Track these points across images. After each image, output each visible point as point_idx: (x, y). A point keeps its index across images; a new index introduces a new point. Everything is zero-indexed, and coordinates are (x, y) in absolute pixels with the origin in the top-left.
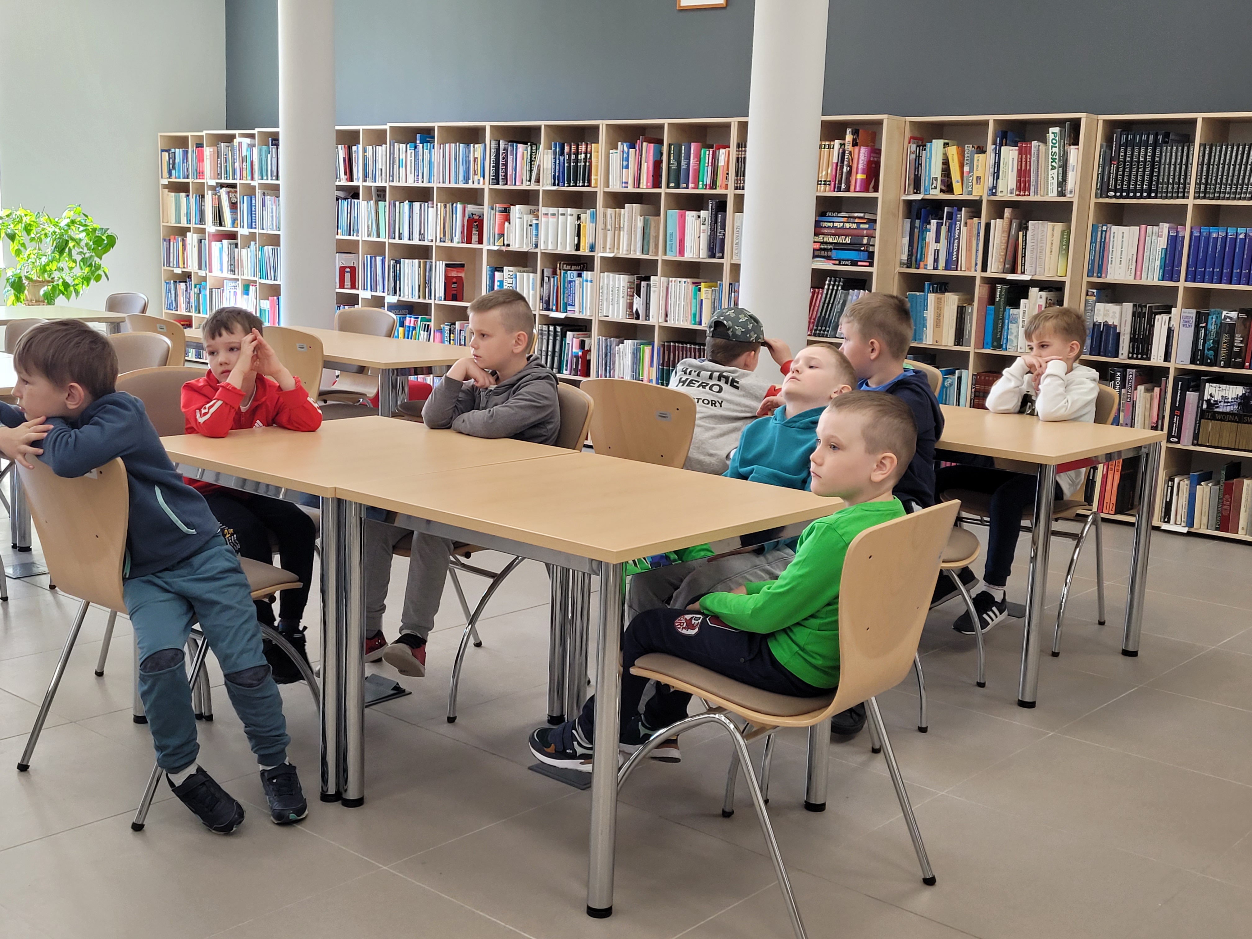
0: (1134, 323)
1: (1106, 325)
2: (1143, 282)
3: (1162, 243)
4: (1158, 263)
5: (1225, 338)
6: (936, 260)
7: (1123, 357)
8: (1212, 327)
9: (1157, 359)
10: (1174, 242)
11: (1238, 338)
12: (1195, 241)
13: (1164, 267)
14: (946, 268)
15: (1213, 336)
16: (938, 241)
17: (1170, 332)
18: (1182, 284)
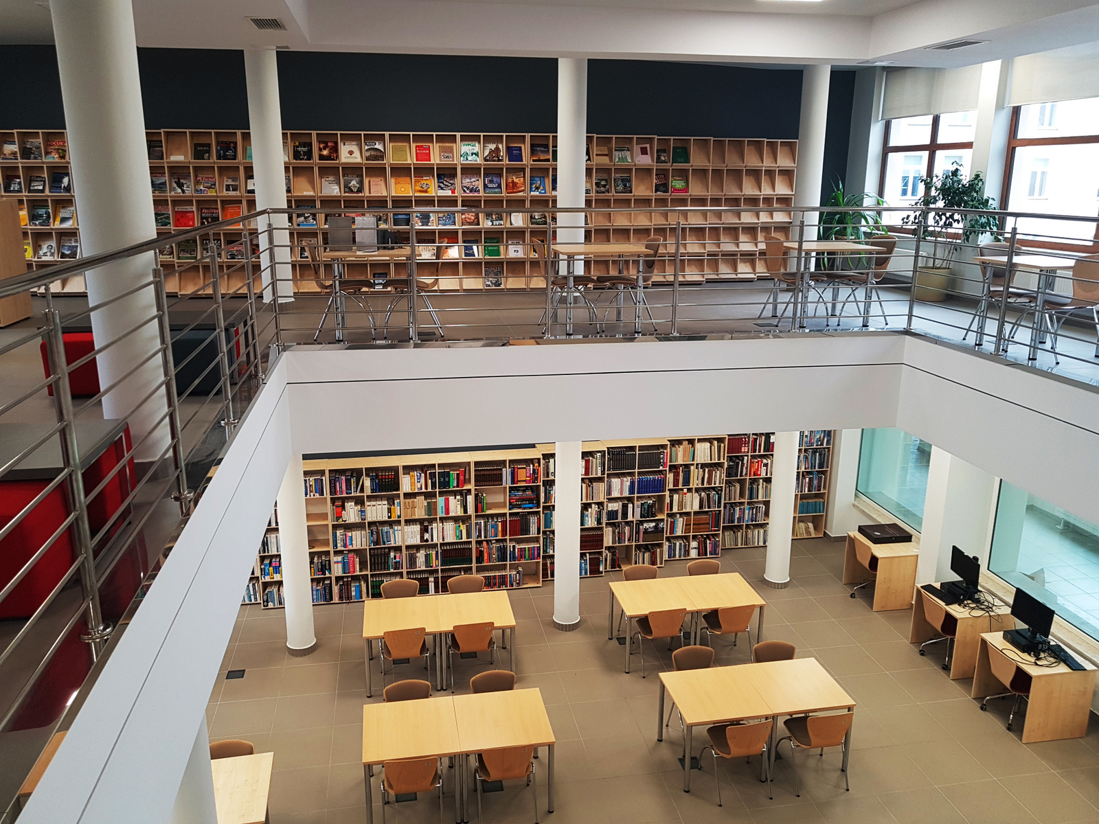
0: (622, 509)
1: (614, 510)
2: (624, 496)
3: (629, 483)
4: (627, 490)
5: (650, 509)
7: (620, 519)
9: (630, 518)
10: (632, 483)
11: (653, 509)
12: (639, 482)
13: (630, 490)
15: (647, 509)
17: (634, 510)
18: (636, 495)
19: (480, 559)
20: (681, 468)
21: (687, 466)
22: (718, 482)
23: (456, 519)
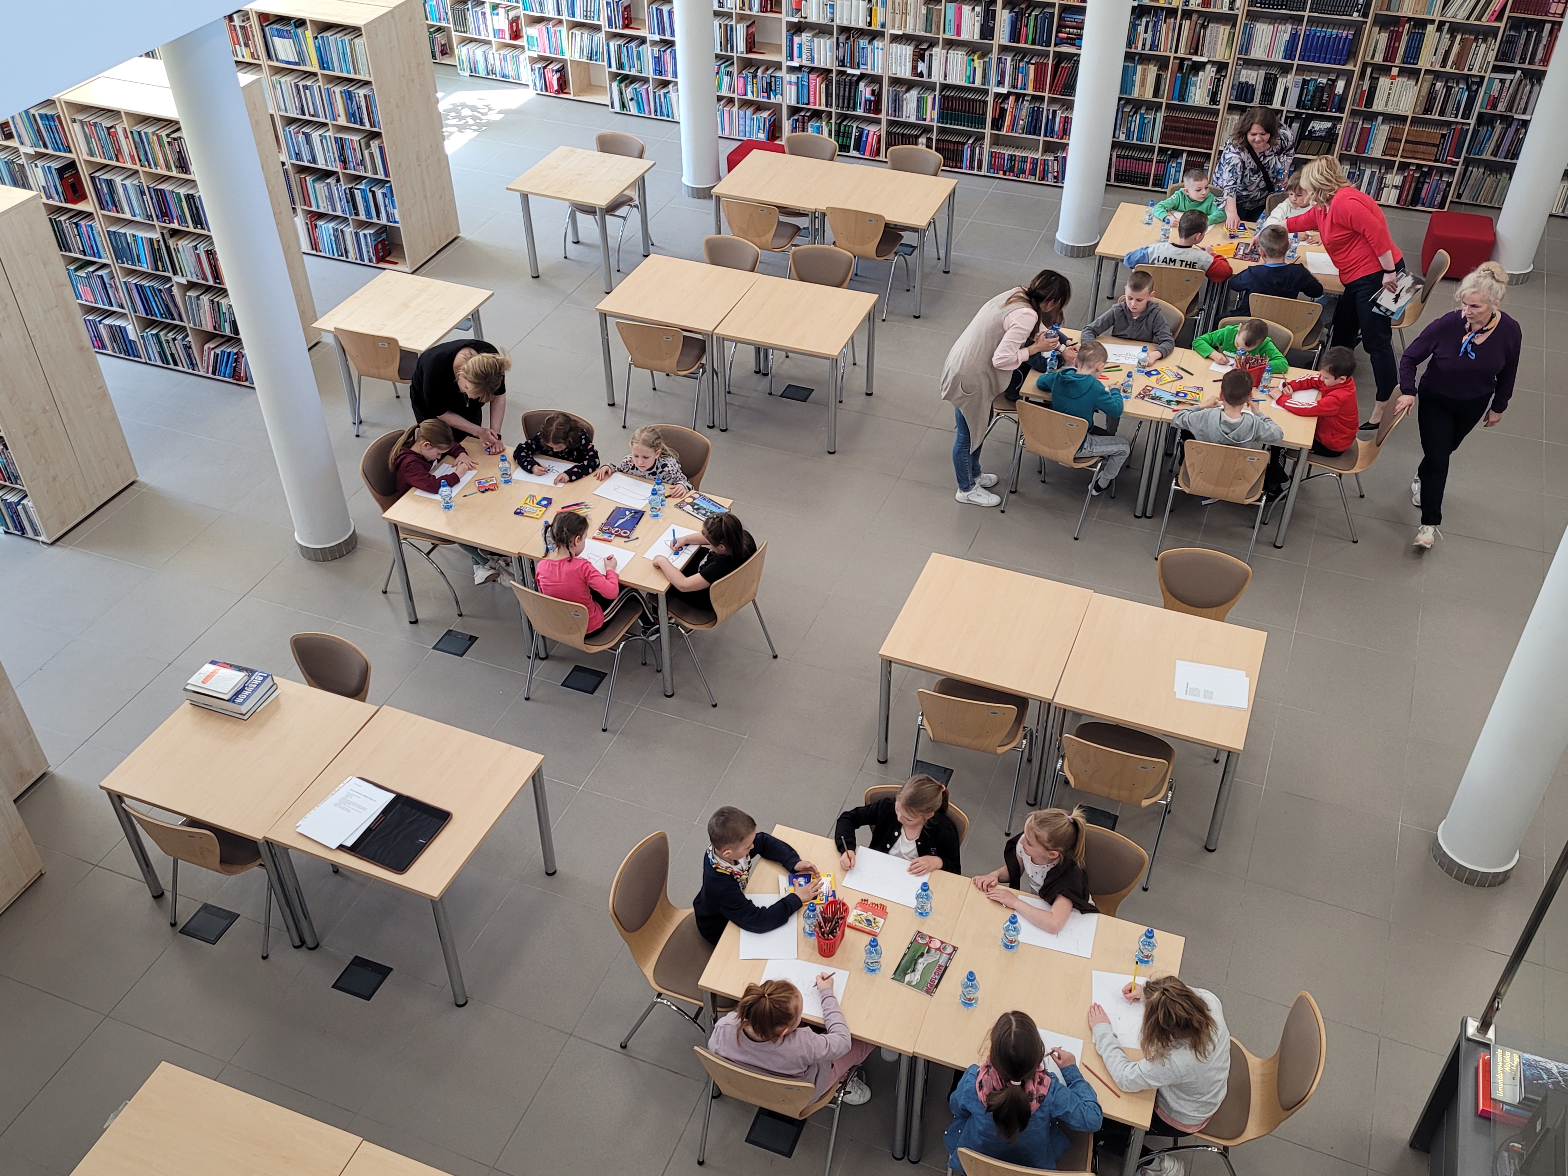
0: (1264, 84)
1: (1247, 83)
2: (1272, 59)
3: (1287, 37)
4: (1282, 49)
5: (1318, 95)
6: (1144, 45)
8: (1311, 88)
10: (1294, 37)
11: (1326, 95)
12: (1306, 37)
13: (1286, 51)
14: (1150, 50)
15: (1311, 93)
16: (1146, 32)
17: (1286, 89)
18: (1296, 62)
19: (997, 123)
20: (1407, 26)
21: (1421, 24)
22: (1477, 67)
23: (971, 48)
